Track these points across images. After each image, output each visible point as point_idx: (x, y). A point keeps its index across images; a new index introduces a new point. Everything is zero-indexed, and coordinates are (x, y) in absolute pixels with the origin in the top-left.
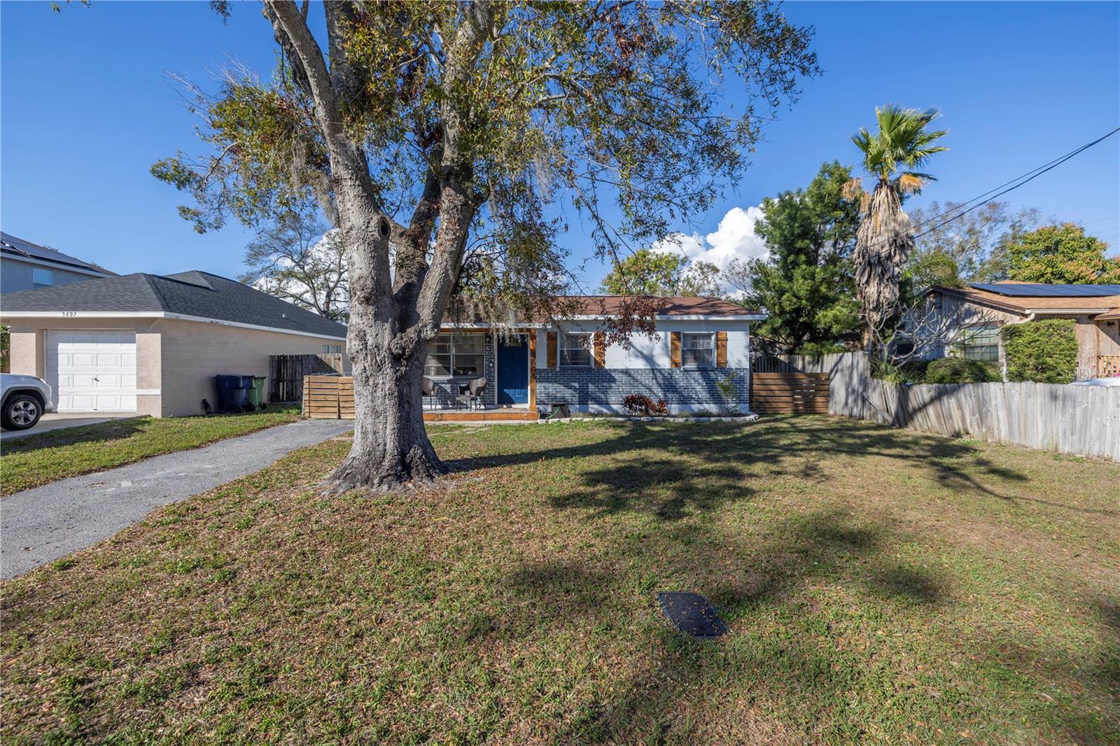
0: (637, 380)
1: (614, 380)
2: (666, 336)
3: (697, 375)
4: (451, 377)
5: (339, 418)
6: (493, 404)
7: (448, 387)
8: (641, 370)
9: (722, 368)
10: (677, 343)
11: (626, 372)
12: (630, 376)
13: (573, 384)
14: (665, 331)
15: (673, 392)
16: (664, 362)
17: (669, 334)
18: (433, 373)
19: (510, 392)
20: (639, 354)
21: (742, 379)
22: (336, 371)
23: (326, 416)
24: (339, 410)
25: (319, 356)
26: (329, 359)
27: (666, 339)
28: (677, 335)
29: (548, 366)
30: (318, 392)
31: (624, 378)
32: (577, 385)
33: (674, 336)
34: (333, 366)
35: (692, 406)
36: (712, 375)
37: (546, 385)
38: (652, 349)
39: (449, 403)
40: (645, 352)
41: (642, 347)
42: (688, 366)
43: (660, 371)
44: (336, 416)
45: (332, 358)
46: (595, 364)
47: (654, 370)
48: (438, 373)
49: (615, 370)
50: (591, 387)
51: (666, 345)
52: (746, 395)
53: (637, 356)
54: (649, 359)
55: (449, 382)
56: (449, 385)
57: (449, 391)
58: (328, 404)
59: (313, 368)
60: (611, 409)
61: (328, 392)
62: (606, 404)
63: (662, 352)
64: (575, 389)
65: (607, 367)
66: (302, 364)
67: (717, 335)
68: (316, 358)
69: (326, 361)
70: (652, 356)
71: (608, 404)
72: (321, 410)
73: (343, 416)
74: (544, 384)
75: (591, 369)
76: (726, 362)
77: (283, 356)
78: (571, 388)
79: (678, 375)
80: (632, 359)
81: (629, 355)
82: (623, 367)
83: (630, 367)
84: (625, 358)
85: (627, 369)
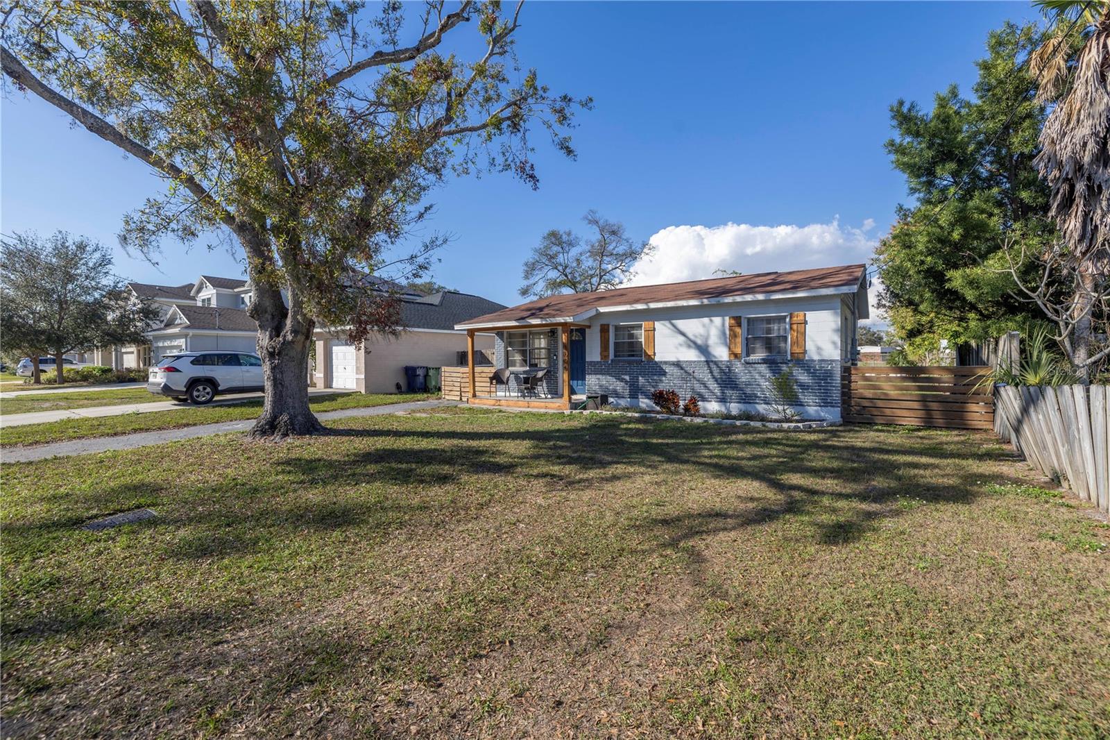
0: (689, 374)
1: (664, 373)
2: (724, 321)
3: (763, 368)
4: (528, 368)
5: (461, 399)
6: (557, 394)
8: (694, 362)
9: (800, 361)
10: (738, 330)
11: (678, 364)
12: (682, 368)
13: (625, 377)
14: (723, 316)
15: (733, 389)
16: (721, 353)
17: (727, 318)
19: (575, 382)
20: (692, 344)
21: (828, 375)
24: (460, 394)
27: (723, 325)
28: (738, 320)
29: (602, 359)
30: (449, 379)
31: (676, 371)
32: (627, 378)
33: (733, 322)
35: (757, 406)
36: (784, 368)
37: (600, 376)
38: (707, 338)
40: (699, 342)
41: (696, 337)
42: (753, 358)
43: (716, 363)
44: (458, 398)
46: (646, 357)
47: (710, 362)
49: (666, 363)
50: (641, 380)
51: (724, 333)
52: (836, 395)
53: (689, 346)
54: (703, 349)
55: (525, 372)
58: (454, 388)
61: (454, 379)
63: (719, 341)
64: (626, 382)
65: (657, 359)
67: (791, 318)
68: (482, 353)
69: (487, 355)
70: (707, 346)
72: (451, 393)
74: (598, 376)
75: (641, 362)
76: (805, 352)
78: (622, 380)
79: (738, 368)
80: (684, 350)
81: (681, 345)
82: (674, 359)
83: (681, 359)
84: (677, 348)
85: (679, 361)
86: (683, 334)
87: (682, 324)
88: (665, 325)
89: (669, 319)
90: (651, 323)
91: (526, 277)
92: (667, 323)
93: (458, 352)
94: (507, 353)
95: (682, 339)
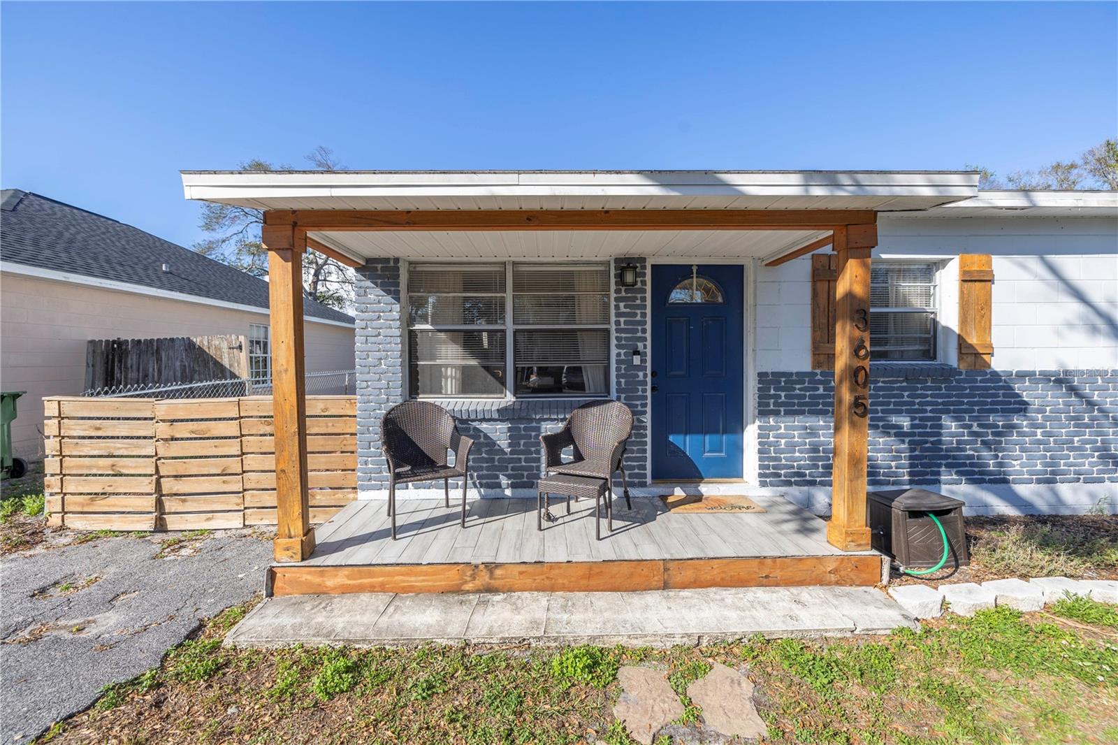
0: (1091, 404)
1: (1021, 407)
4: (509, 398)
5: (160, 527)
6: (643, 485)
7: (499, 433)
8: (1102, 373)
11: (1063, 381)
12: (1073, 390)
13: (894, 419)
18: (450, 385)
19: (686, 443)
22: (233, 376)
23: (118, 524)
24: (159, 504)
25: (197, 340)
26: (218, 349)
29: (814, 367)
30: (88, 448)
31: (1054, 398)
32: (905, 422)
34: (226, 362)
37: (811, 421)
39: (504, 481)
44: (147, 524)
45: (225, 345)
46: (961, 354)
48: (468, 385)
49: (1022, 375)
50: (951, 426)
53: (1094, 330)
55: (504, 414)
56: (503, 427)
57: (504, 443)
58: (121, 485)
59: (183, 368)
60: (1015, 500)
61: (119, 447)
62: (999, 482)
64: (900, 435)
65: (999, 363)
66: (159, 360)
68: (190, 346)
69: (212, 352)
71: (1005, 481)
72: (101, 505)
73: (172, 522)
75: (947, 373)
77: (120, 343)
78: (888, 429)
80: (1080, 338)
81: (1070, 326)
82: (1051, 367)
83: (1071, 367)
84: (1058, 334)
85: (1066, 372)
86: (1079, 295)
87: (1074, 266)
88: (1023, 266)
89: (1040, 252)
90: (984, 258)
91: (208, 227)
92: (1032, 262)
93: (92, 342)
94: (411, 340)
95: (1073, 308)
